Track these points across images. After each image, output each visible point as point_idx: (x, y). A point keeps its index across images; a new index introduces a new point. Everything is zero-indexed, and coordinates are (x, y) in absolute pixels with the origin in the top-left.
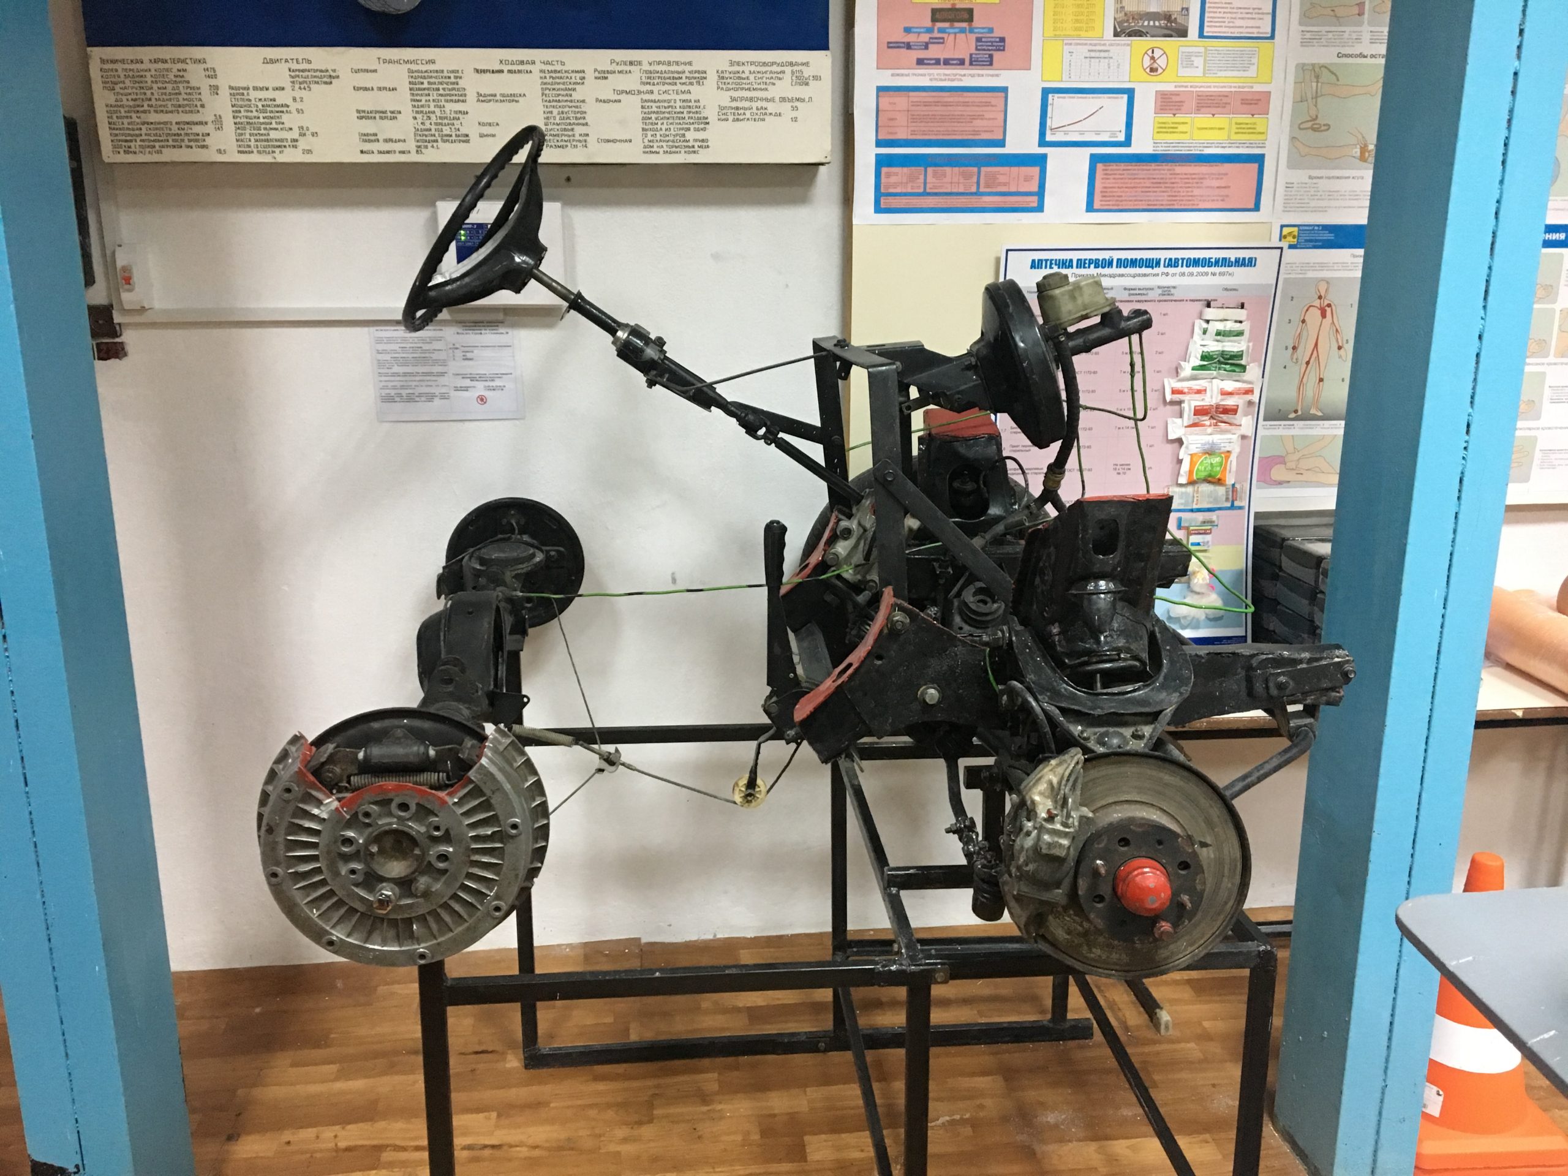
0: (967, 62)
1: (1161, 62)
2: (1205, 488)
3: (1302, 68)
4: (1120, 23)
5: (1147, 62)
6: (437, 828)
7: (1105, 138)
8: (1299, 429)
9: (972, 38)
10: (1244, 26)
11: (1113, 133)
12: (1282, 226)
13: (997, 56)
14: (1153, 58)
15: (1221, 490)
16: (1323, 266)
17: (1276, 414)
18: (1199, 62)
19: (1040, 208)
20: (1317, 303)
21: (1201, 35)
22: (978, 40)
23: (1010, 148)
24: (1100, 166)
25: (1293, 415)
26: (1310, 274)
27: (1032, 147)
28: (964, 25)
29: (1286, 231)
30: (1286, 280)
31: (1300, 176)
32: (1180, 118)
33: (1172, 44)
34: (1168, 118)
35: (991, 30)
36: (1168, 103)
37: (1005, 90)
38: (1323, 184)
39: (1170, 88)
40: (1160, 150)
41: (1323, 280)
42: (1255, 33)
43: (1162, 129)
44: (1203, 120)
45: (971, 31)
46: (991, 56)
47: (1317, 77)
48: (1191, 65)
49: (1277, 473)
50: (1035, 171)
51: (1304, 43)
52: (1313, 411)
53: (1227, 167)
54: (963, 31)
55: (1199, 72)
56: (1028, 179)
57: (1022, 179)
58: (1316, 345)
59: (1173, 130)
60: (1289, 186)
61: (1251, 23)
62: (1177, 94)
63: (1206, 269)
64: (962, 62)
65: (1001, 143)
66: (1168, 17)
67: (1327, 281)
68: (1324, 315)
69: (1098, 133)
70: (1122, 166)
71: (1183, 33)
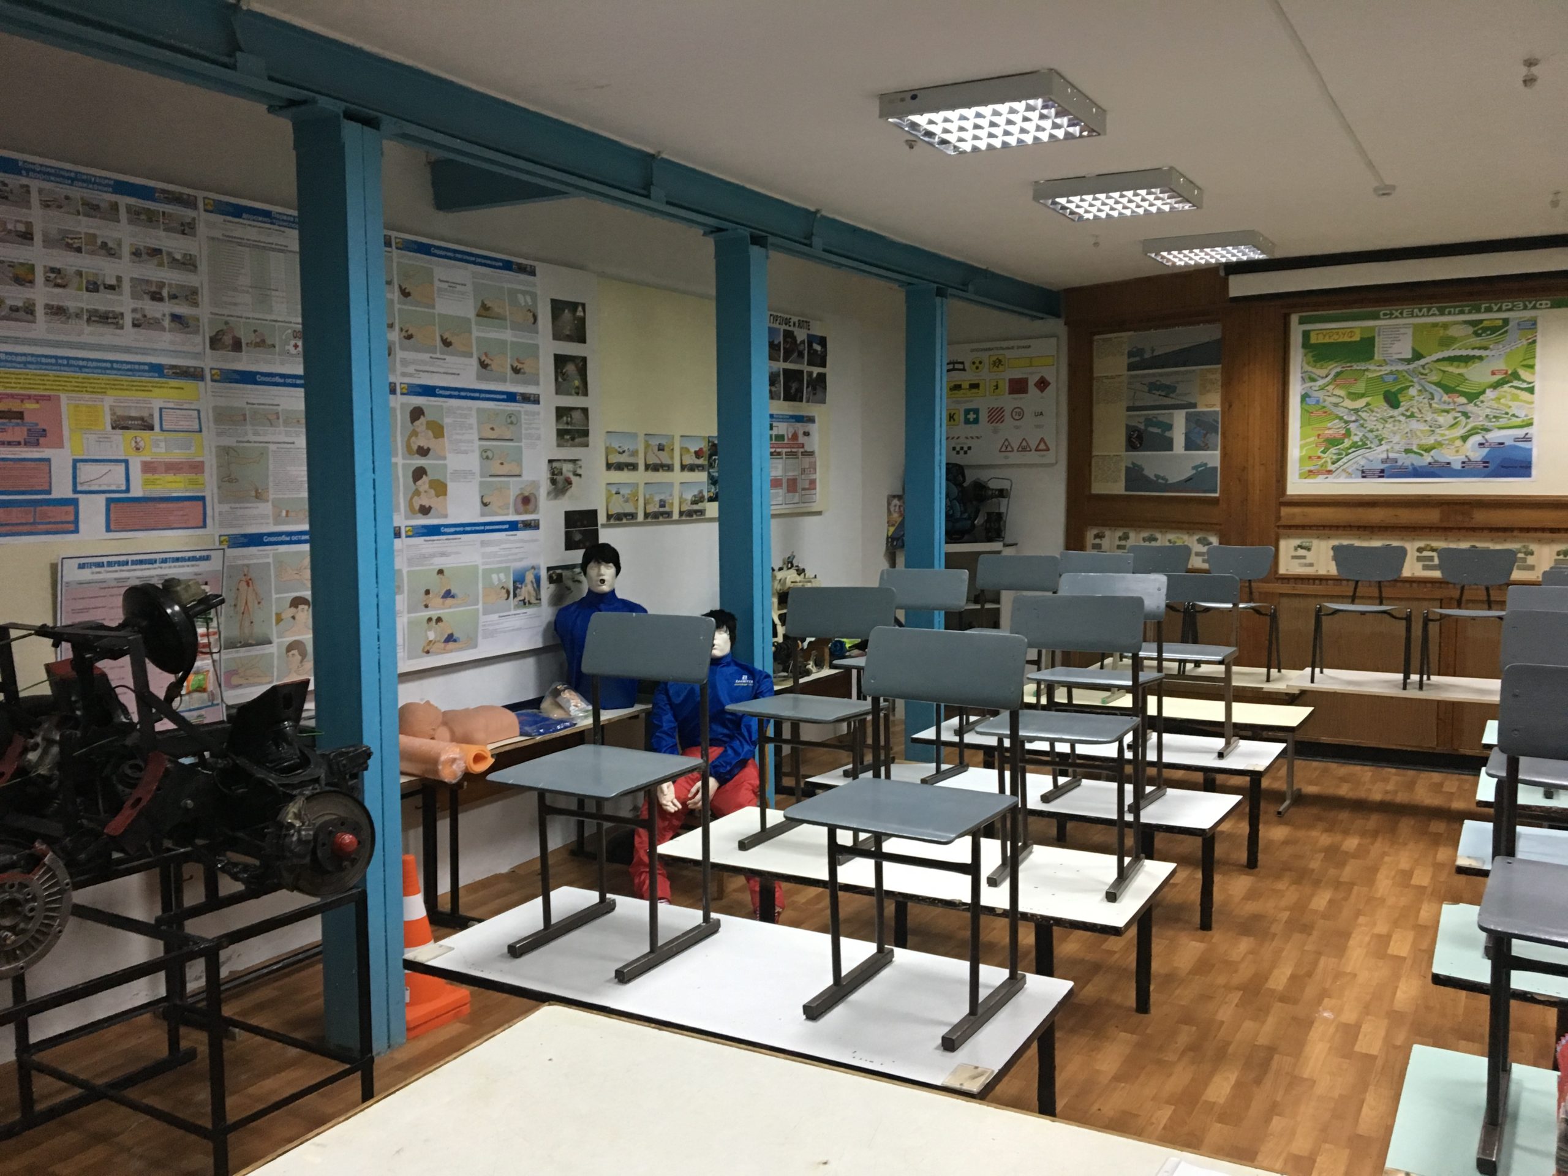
0: (23, 443)
1: (142, 444)
2: (196, 695)
3: (218, 447)
4: (115, 421)
5: (133, 444)
6: (29, 895)
7: (114, 488)
8: (243, 652)
9: (25, 429)
10: (184, 425)
11: (118, 486)
12: (220, 536)
13: (42, 440)
14: (136, 442)
15: (205, 695)
16: (244, 557)
17: (231, 645)
18: (163, 444)
19: (76, 531)
20: (244, 578)
21: (162, 429)
22: (29, 430)
23: (55, 495)
24: (112, 505)
25: (239, 645)
26: (240, 562)
27: (70, 495)
28: (19, 421)
29: (223, 538)
30: (228, 566)
31: (226, 507)
32: (156, 476)
33: (146, 434)
34: (149, 476)
35: (37, 424)
36: (148, 468)
37: (48, 460)
38: (240, 512)
39: (148, 459)
40: (148, 494)
41: (244, 565)
42: (191, 428)
43: (146, 482)
44: (170, 477)
45: (23, 425)
46: (38, 440)
47: (228, 454)
48: (158, 446)
49: (235, 680)
50: (71, 508)
51: (219, 434)
52: (250, 641)
53: (187, 504)
54: (18, 425)
55: (163, 450)
56: (67, 513)
57: (64, 514)
58: (246, 603)
59: (153, 483)
60: (220, 513)
61: (187, 423)
62: (152, 462)
63: (183, 563)
64: (19, 443)
65: (49, 492)
66: (142, 419)
67: (248, 566)
68: (248, 584)
69: (109, 485)
70: (126, 504)
71: (151, 428)
